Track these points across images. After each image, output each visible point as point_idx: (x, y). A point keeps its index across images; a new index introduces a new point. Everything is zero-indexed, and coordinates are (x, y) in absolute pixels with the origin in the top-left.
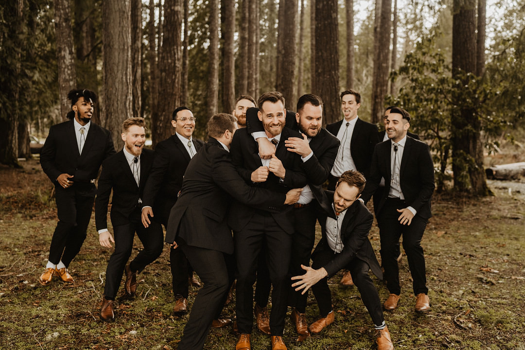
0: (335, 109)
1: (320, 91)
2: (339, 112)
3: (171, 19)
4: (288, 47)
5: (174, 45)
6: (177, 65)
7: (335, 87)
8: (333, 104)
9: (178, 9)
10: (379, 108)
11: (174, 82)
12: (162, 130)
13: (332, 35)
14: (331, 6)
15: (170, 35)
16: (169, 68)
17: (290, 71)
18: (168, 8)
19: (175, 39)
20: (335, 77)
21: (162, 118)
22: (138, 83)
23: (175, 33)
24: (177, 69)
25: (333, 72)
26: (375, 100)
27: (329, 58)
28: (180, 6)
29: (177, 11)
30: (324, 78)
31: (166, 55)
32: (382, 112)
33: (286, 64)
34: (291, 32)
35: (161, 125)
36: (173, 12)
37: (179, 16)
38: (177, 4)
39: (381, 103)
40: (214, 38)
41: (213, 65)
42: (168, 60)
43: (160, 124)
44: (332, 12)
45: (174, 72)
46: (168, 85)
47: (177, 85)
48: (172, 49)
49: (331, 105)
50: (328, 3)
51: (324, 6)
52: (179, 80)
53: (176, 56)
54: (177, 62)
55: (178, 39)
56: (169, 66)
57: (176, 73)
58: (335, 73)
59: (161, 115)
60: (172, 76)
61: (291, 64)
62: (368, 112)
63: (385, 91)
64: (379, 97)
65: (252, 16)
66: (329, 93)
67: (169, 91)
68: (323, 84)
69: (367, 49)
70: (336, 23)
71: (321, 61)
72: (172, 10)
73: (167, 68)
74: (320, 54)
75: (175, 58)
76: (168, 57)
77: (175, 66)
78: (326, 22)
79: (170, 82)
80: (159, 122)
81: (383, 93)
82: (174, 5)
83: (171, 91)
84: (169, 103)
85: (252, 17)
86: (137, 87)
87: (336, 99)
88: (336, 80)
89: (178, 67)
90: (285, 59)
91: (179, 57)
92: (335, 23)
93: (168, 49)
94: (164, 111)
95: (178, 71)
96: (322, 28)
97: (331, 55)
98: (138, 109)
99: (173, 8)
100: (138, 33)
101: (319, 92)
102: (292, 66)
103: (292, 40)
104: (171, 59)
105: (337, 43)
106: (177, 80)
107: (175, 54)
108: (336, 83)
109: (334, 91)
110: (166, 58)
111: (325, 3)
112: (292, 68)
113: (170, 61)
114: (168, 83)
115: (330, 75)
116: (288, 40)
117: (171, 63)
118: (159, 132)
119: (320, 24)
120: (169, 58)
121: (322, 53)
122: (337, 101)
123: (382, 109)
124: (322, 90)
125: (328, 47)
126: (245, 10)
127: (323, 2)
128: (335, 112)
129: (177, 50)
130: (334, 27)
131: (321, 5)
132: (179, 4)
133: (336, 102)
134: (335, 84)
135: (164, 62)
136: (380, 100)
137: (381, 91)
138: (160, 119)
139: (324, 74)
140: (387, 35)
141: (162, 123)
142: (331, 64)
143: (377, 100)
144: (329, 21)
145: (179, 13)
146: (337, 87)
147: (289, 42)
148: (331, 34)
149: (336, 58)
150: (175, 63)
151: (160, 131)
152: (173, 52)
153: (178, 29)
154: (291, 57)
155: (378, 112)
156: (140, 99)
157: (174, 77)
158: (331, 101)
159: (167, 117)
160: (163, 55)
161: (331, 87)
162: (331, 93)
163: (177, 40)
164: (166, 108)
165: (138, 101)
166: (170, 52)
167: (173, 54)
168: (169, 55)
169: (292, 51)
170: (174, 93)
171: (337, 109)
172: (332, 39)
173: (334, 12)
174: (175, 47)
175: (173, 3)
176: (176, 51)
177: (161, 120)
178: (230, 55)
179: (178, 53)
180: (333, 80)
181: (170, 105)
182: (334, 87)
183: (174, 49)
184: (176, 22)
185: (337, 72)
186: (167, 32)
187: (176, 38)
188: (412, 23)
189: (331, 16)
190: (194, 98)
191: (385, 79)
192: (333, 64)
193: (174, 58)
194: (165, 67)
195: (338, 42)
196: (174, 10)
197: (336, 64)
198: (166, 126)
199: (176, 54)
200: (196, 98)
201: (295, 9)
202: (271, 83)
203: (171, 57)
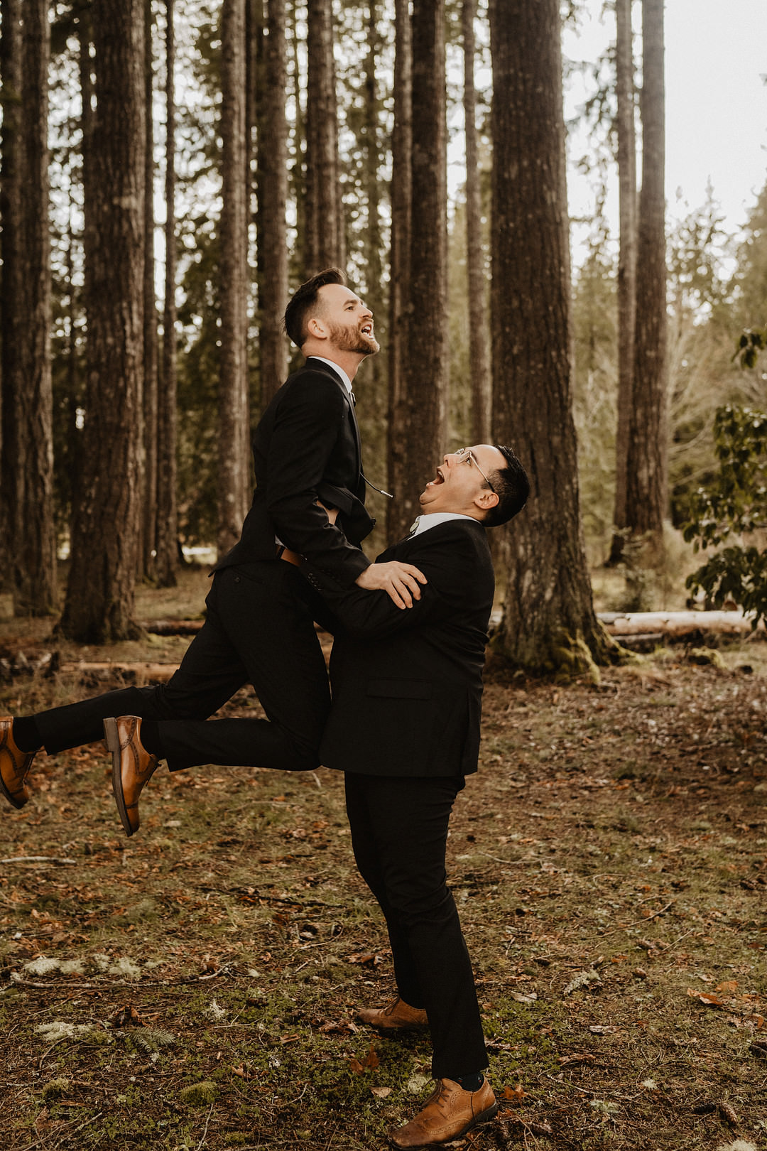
0: (560, 456)
1: (519, 405)
2: (572, 463)
3: (112, 231)
4: (424, 296)
5: (120, 300)
6: (130, 351)
7: (561, 395)
8: (556, 440)
9: (130, 203)
10: (642, 458)
11: (123, 395)
12: (92, 526)
13: (548, 252)
14: (543, 171)
15: (111, 274)
16: (108, 360)
17: (431, 359)
18: (104, 201)
19: (123, 283)
20: (559, 366)
21: (93, 492)
22: (43, 406)
23: (123, 267)
24: (130, 362)
25: (554, 354)
26: (632, 439)
27: (542, 313)
28: (137, 197)
29: (128, 210)
30: (529, 368)
31: (99, 325)
32: (648, 467)
33: (420, 340)
34: (430, 255)
35: (89, 511)
36: (117, 211)
37: (134, 224)
38: (126, 191)
39: (646, 445)
40: (230, 286)
41: (230, 356)
42: (105, 338)
43: (86, 508)
44: (545, 187)
45: (123, 369)
46: (106, 404)
47: (130, 405)
48: (115, 309)
49: (550, 443)
50: (532, 163)
51: (521, 171)
52: (136, 390)
53: (128, 328)
54: (129, 342)
55: (131, 282)
56: (109, 354)
57: (127, 371)
58: (559, 355)
59: (90, 485)
60: (118, 382)
61: (432, 338)
62: (603, 472)
63: (655, 418)
64: (641, 432)
65: (327, 241)
66: (545, 411)
67: (108, 419)
68: (527, 385)
69: (591, 331)
70: (558, 220)
71: (519, 323)
72: (113, 207)
73: (103, 359)
74: (515, 303)
75: (125, 331)
76: (104, 328)
77: (124, 355)
78: (530, 216)
79: (112, 395)
80: (85, 504)
81: (650, 422)
82: (121, 194)
83: (116, 421)
84: (110, 452)
85: (327, 245)
86: (43, 417)
87: (564, 426)
88: (561, 375)
89: (134, 357)
90: (416, 328)
91: (135, 330)
92: (555, 218)
93: (104, 309)
94: (97, 472)
95: (134, 367)
96: (520, 233)
97: (546, 306)
98: (46, 471)
99: (116, 201)
100: (43, 282)
101: (515, 408)
102: (434, 344)
103: (435, 275)
104: (114, 336)
105: (560, 274)
106: (129, 391)
107: (124, 323)
108: (562, 382)
109: (558, 404)
110: (100, 332)
111: (525, 163)
112: (436, 351)
113: (110, 340)
114: (108, 399)
115: (545, 362)
116: (423, 276)
117: (114, 347)
118: (84, 530)
119: (514, 221)
120: (109, 333)
121: (521, 302)
122: (567, 431)
123: (648, 461)
124: (524, 404)
125: (536, 285)
126: (312, 239)
127: (520, 161)
128: (562, 463)
129: (131, 311)
130: (552, 228)
131: (514, 171)
132: (133, 190)
133: (564, 435)
134: (560, 386)
135: (94, 345)
136: (642, 439)
137: (645, 416)
138: (88, 494)
139: (528, 359)
140: (655, 282)
141: (92, 505)
142: (548, 330)
143: (636, 440)
144: (539, 212)
145: (132, 214)
146: (564, 393)
147: (426, 282)
148: (543, 248)
149: (559, 314)
150: (124, 347)
151: (88, 528)
152: (118, 317)
153: (131, 256)
154: (433, 321)
155: (638, 468)
156: (50, 447)
157: (121, 384)
158: (550, 433)
159: (105, 489)
160: (93, 326)
161: (549, 392)
162: (549, 412)
163: (128, 286)
164: (103, 465)
165: (45, 454)
166: (111, 317)
167: (118, 322)
168: (108, 325)
169: (434, 305)
170: (123, 424)
171: (566, 454)
172: (548, 261)
173: (550, 188)
174: (125, 305)
175: (115, 187)
176: (126, 313)
177: (90, 497)
178: (276, 339)
179: (131, 319)
180: (552, 374)
181: (114, 457)
182: (557, 395)
183: (121, 309)
184: (125, 238)
185: (563, 352)
186: (102, 265)
187: (127, 280)
188: (688, 271)
189: (543, 200)
190: (196, 446)
191: (653, 387)
192: (552, 332)
193: (121, 333)
194: (99, 356)
195: (562, 270)
196: (119, 207)
197: (560, 332)
198: (103, 513)
199: (128, 322)
200: (202, 447)
201: (440, 194)
202: (377, 409)
203: (112, 330)
